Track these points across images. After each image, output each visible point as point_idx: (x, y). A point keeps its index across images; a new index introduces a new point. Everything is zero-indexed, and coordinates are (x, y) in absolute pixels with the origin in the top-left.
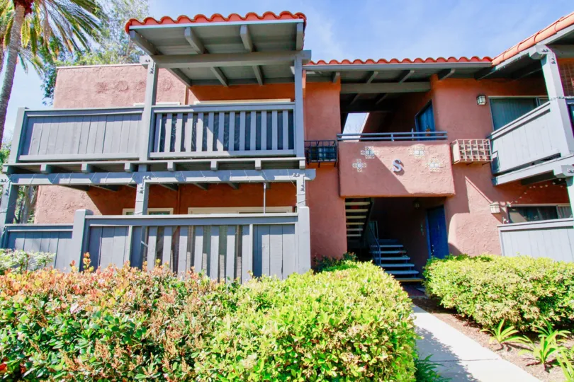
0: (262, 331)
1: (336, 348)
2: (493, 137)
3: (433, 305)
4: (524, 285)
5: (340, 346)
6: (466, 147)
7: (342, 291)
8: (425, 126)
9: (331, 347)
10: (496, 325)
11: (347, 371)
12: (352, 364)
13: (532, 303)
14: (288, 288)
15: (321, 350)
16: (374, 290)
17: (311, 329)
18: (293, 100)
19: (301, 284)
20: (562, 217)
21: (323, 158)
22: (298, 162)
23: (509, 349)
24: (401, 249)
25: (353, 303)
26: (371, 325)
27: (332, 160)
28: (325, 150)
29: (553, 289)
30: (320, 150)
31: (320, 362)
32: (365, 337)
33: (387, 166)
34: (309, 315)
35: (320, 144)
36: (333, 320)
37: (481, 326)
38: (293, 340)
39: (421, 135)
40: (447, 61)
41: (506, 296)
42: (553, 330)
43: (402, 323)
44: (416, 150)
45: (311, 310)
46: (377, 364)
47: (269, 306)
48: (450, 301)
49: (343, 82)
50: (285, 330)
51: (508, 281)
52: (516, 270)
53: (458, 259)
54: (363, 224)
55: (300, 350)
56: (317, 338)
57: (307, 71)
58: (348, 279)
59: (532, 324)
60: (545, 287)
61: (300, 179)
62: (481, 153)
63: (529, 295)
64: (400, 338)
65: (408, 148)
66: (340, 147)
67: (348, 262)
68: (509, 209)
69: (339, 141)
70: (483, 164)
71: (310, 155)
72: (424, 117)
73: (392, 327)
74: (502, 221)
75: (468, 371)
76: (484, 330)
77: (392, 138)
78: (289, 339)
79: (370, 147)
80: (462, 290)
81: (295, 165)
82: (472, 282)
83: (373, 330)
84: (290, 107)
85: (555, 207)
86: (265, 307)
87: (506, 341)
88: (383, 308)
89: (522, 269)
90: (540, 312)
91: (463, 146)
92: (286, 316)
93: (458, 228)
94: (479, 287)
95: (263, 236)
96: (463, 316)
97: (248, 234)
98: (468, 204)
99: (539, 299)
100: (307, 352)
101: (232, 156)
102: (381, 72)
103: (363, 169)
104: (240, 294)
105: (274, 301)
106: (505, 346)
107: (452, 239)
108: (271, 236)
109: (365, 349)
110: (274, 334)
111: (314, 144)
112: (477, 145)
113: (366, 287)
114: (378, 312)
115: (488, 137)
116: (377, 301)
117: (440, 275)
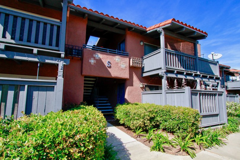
0: (24, 144)
1: (68, 147)
2: (144, 58)
3: (116, 123)
4: (146, 113)
5: (70, 145)
6: (135, 61)
7: (75, 119)
8: (121, 49)
9: (65, 147)
10: (136, 129)
11: (72, 157)
12: (75, 153)
13: (148, 120)
14: (46, 120)
15: (60, 149)
16: (91, 118)
17: (55, 139)
18: (61, 21)
19: (54, 117)
20: (160, 90)
21: (75, 55)
22: (60, 54)
23: (140, 137)
24: (107, 100)
25: (80, 124)
26: (87, 134)
27: (79, 57)
28: (76, 51)
29: (154, 114)
30: (74, 51)
31: (58, 155)
32: (83, 139)
33: (105, 63)
34: (55, 132)
35: (74, 47)
36: (68, 133)
37: (132, 130)
38: (44, 146)
39: (119, 52)
40: (132, 24)
41: (141, 118)
42: (153, 128)
43: (101, 131)
44: (117, 58)
45: (56, 130)
46: (87, 151)
47: (32, 130)
48: (122, 121)
49: (89, 20)
50: (40, 142)
51: (142, 112)
52: (145, 108)
53: (127, 104)
54: (92, 88)
55: (48, 151)
56: (58, 143)
57: (70, 8)
58: (79, 114)
59: (147, 127)
60: (152, 114)
61: (61, 64)
62: (139, 64)
63: (147, 117)
64: (99, 138)
65: (114, 57)
66: (84, 51)
67: (82, 106)
68: (146, 86)
69: (84, 48)
70: (139, 68)
71: (68, 52)
72: (122, 45)
73: (96, 134)
74: (143, 90)
75: (126, 147)
76: (133, 131)
77: (108, 51)
78: (42, 146)
79: (98, 54)
80: (127, 116)
81: (59, 56)
82: (131, 113)
83: (87, 135)
84: (58, 24)
85: (158, 86)
86: (30, 131)
87: (139, 134)
88: (93, 126)
89: (146, 107)
90: (150, 123)
91: (134, 60)
92: (41, 135)
93: (129, 92)
94: (133, 115)
95: (34, 92)
96: (126, 126)
97: (24, 90)
98: (133, 83)
99: (150, 118)
100: (52, 151)
101: (17, 43)
102: (106, 20)
103: (94, 63)
104: (13, 125)
105: (36, 127)
106: (138, 136)
107: (126, 96)
108: (39, 92)
109: (82, 145)
110: (32, 145)
111: (71, 47)
112: (138, 60)
113: (87, 117)
114: (91, 127)
115: (142, 58)
116: (91, 122)
117: (120, 111)
